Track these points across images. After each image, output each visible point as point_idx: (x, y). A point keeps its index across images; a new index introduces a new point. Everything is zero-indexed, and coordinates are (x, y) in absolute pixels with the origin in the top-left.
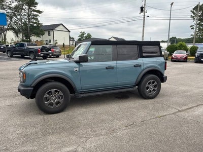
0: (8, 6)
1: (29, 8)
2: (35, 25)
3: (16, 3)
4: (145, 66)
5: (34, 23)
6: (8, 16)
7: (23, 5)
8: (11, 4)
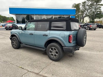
0: (87, 5)
1: (96, 4)
2: (98, 12)
3: (90, 3)
4: (50, 36)
5: (98, 11)
6: (86, 10)
7: (93, 3)
8: (89, 4)
